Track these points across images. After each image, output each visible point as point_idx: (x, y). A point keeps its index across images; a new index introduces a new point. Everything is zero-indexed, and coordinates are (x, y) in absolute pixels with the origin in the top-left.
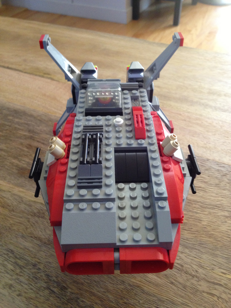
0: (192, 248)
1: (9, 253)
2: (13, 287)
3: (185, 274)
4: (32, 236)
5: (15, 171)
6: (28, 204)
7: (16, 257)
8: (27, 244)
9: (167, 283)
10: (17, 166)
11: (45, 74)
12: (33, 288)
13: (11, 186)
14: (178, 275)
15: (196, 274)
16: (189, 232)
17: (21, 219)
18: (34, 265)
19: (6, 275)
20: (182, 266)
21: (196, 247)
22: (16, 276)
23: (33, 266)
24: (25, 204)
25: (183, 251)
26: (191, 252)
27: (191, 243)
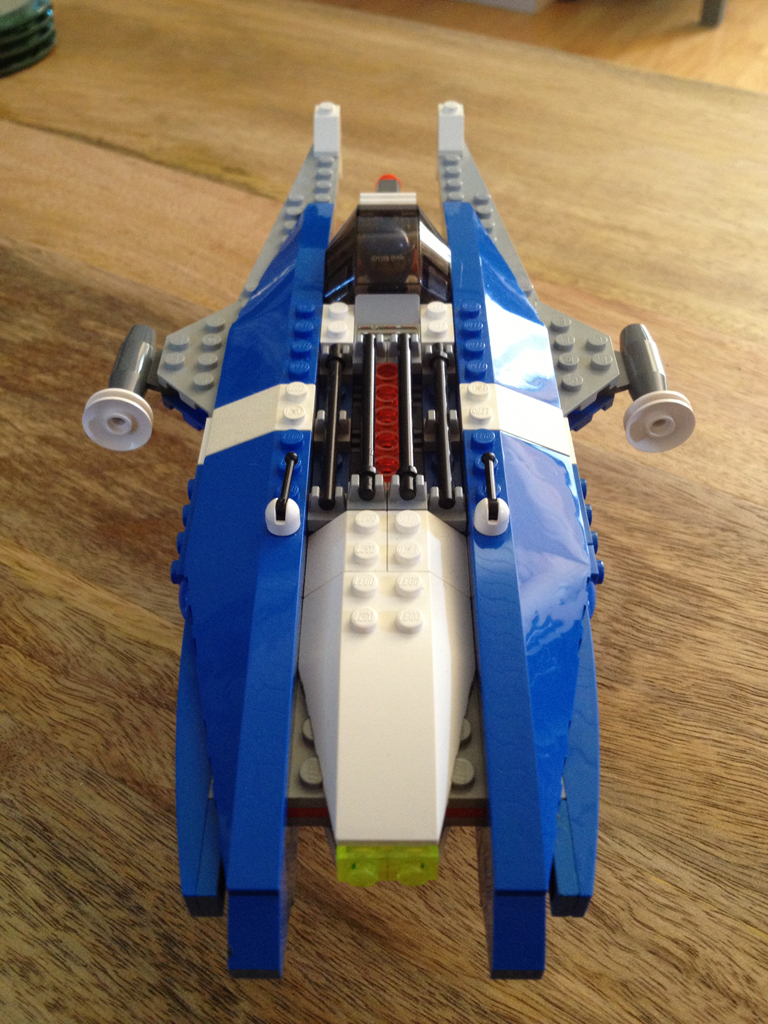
0: (737, 883)
1: (34, 837)
2: (37, 973)
3: (702, 985)
4: (125, 775)
5: (88, 522)
6: (120, 649)
7: (60, 857)
8: (106, 809)
9: (628, 1017)
10: (96, 503)
11: (228, 169)
12: (108, 981)
13: (68, 577)
14: (673, 989)
15: (748, 991)
16: (731, 814)
17: (91, 709)
18: (122, 894)
19: (15, 920)
20: (692, 952)
21: (752, 881)
22: (52, 929)
23: (119, 894)
24: (111, 650)
25: (699, 892)
26: (730, 896)
27: (734, 859)
